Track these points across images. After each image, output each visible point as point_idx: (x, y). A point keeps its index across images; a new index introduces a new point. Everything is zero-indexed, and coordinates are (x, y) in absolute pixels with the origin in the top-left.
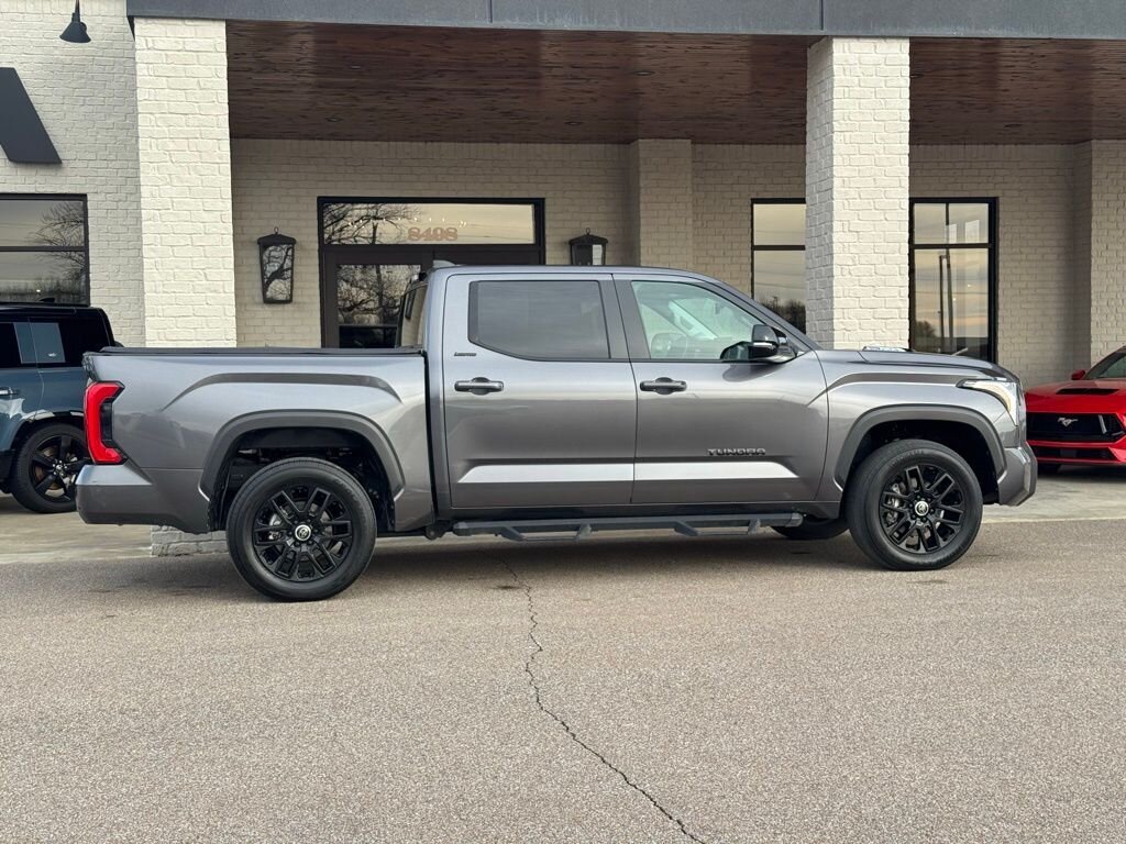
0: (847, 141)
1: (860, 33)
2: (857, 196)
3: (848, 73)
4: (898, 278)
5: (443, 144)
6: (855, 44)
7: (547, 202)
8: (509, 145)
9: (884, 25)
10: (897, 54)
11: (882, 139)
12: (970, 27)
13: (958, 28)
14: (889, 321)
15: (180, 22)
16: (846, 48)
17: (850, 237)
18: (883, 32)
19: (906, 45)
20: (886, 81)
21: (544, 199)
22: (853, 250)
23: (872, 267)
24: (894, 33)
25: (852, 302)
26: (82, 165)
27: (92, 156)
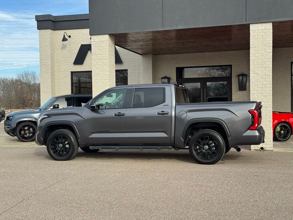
0: (254, 50)
1: (257, 22)
2: (257, 64)
3: (254, 32)
4: (269, 85)
5: (206, 53)
6: (256, 25)
7: (232, 66)
8: (223, 52)
9: (264, 19)
10: (269, 27)
11: (264, 49)
12: (289, 18)
13: (286, 18)
14: (266, 97)
15: (100, 36)
16: (254, 27)
17: (255, 75)
18: (263, 21)
19: (271, 24)
20: (265, 34)
21: (231, 65)
22: (256, 78)
23: (261, 83)
24: (267, 21)
25: (255, 92)
26: (127, 63)
27: (129, 61)
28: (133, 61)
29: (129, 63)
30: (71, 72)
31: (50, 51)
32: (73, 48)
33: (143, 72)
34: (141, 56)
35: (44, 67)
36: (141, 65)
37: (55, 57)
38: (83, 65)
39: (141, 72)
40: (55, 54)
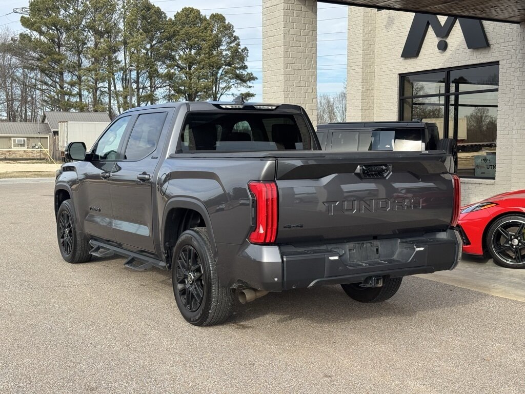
26: (498, 46)
27: (502, 41)
28: (511, 40)
29: (503, 45)
30: (399, 74)
31: (362, 35)
32: (403, 23)
33: (521, 66)
34: (518, 25)
35: (353, 68)
36: (519, 48)
37: (377, 46)
38: (419, 58)
39: (518, 66)
40: (377, 39)
